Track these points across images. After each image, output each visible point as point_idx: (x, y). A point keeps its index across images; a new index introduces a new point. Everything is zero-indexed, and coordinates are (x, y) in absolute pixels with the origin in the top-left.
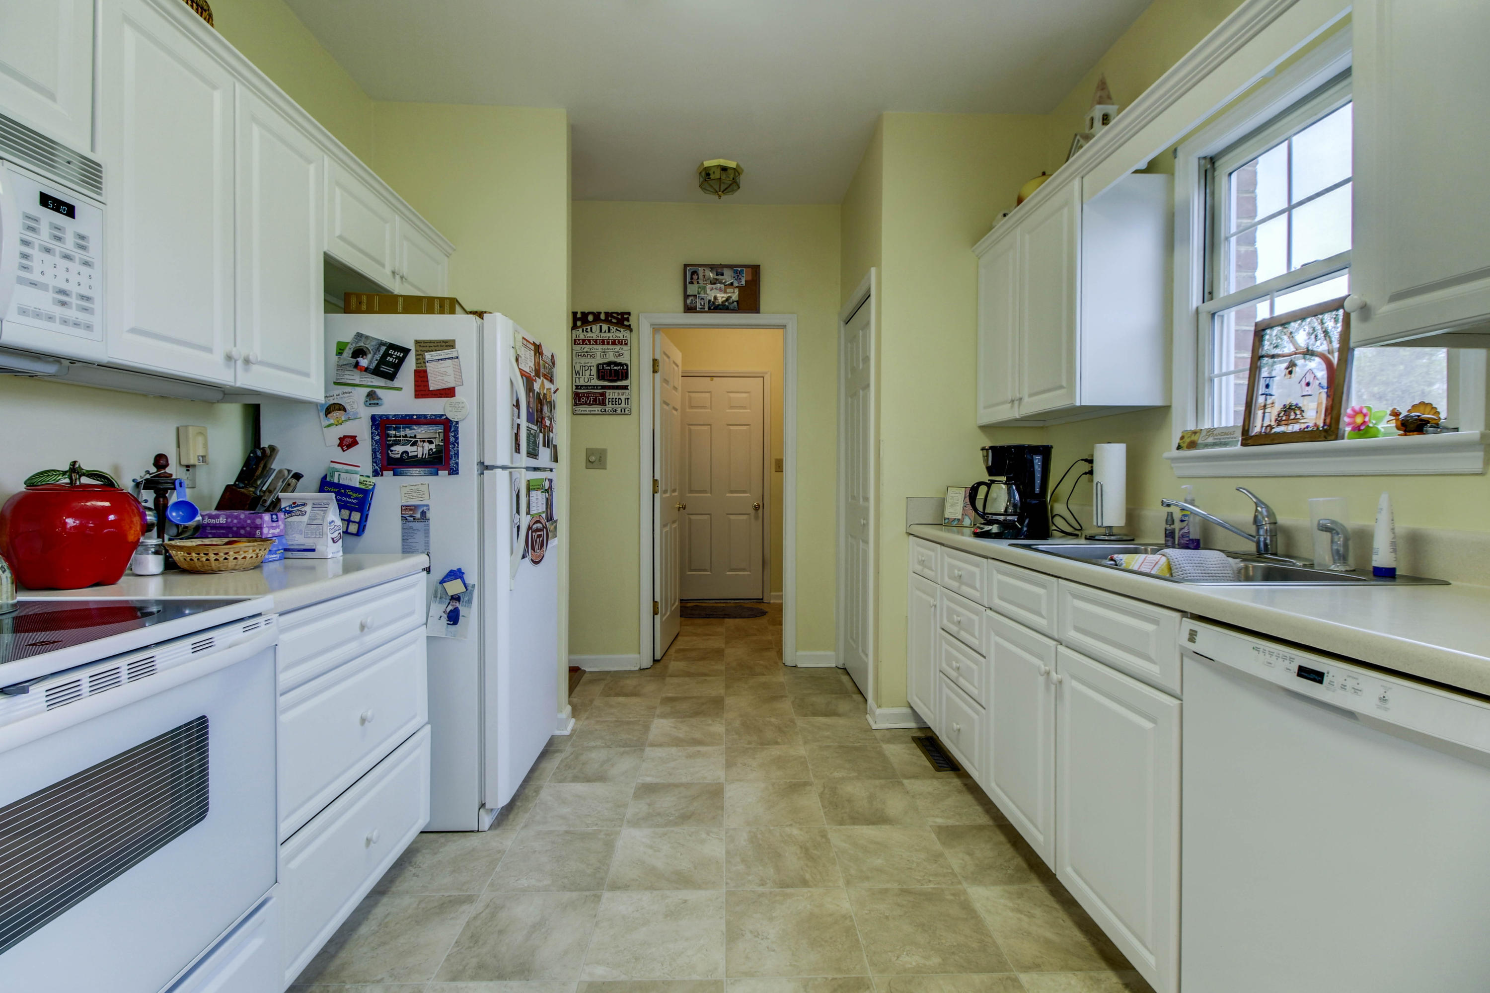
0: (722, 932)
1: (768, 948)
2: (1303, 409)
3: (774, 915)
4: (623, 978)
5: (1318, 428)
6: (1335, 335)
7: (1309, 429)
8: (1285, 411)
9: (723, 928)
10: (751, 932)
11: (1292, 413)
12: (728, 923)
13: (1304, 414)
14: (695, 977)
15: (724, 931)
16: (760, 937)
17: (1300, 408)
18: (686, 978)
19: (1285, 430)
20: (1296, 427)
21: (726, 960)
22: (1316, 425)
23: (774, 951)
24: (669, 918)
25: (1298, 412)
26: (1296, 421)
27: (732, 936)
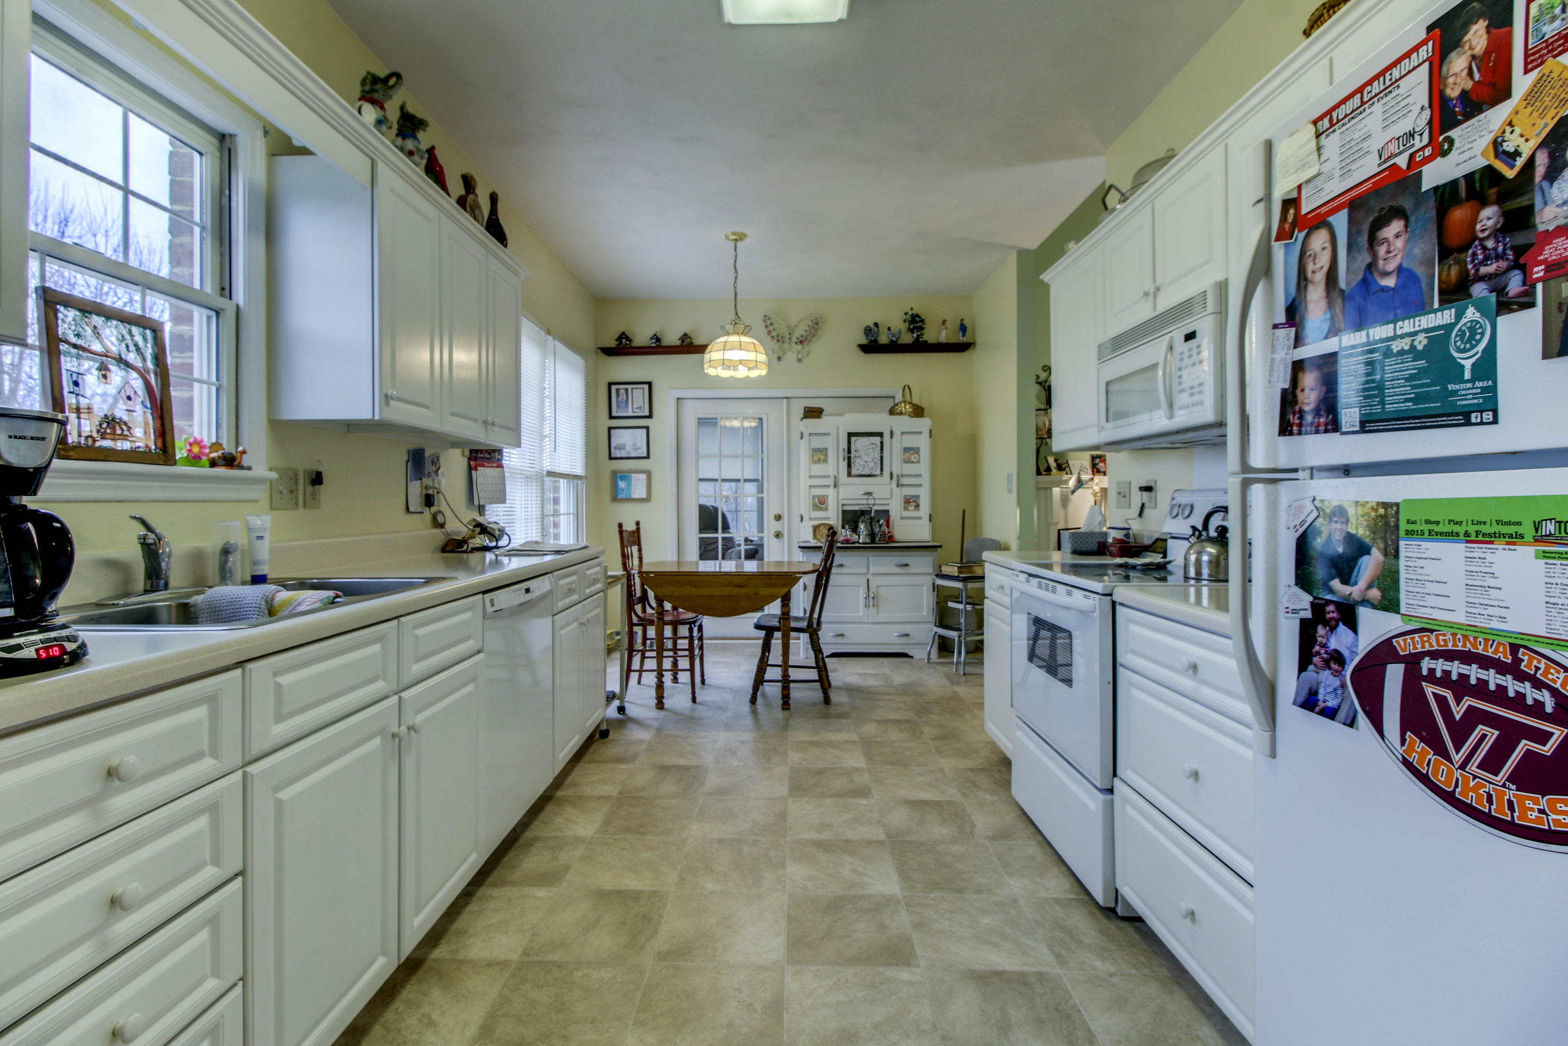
0: (788, 1013)
1: (740, 992)
2: (129, 425)
3: (725, 1031)
4: (881, 969)
5: (150, 451)
6: (149, 352)
7: (141, 449)
8: (107, 422)
9: (786, 1017)
10: (755, 1010)
11: (118, 428)
12: (780, 1022)
13: (132, 431)
14: (814, 968)
15: (785, 1015)
16: (746, 1004)
17: (125, 424)
18: (820, 967)
19: (114, 446)
20: (127, 445)
21: (784, 981)
22: (147, 446)
23: (735, 989)
24: (852, 1031)
25: (124, 428)
26: (124, 437)
27: (776, 1008)
